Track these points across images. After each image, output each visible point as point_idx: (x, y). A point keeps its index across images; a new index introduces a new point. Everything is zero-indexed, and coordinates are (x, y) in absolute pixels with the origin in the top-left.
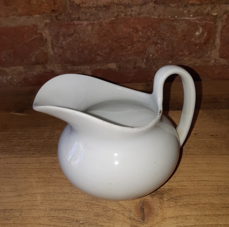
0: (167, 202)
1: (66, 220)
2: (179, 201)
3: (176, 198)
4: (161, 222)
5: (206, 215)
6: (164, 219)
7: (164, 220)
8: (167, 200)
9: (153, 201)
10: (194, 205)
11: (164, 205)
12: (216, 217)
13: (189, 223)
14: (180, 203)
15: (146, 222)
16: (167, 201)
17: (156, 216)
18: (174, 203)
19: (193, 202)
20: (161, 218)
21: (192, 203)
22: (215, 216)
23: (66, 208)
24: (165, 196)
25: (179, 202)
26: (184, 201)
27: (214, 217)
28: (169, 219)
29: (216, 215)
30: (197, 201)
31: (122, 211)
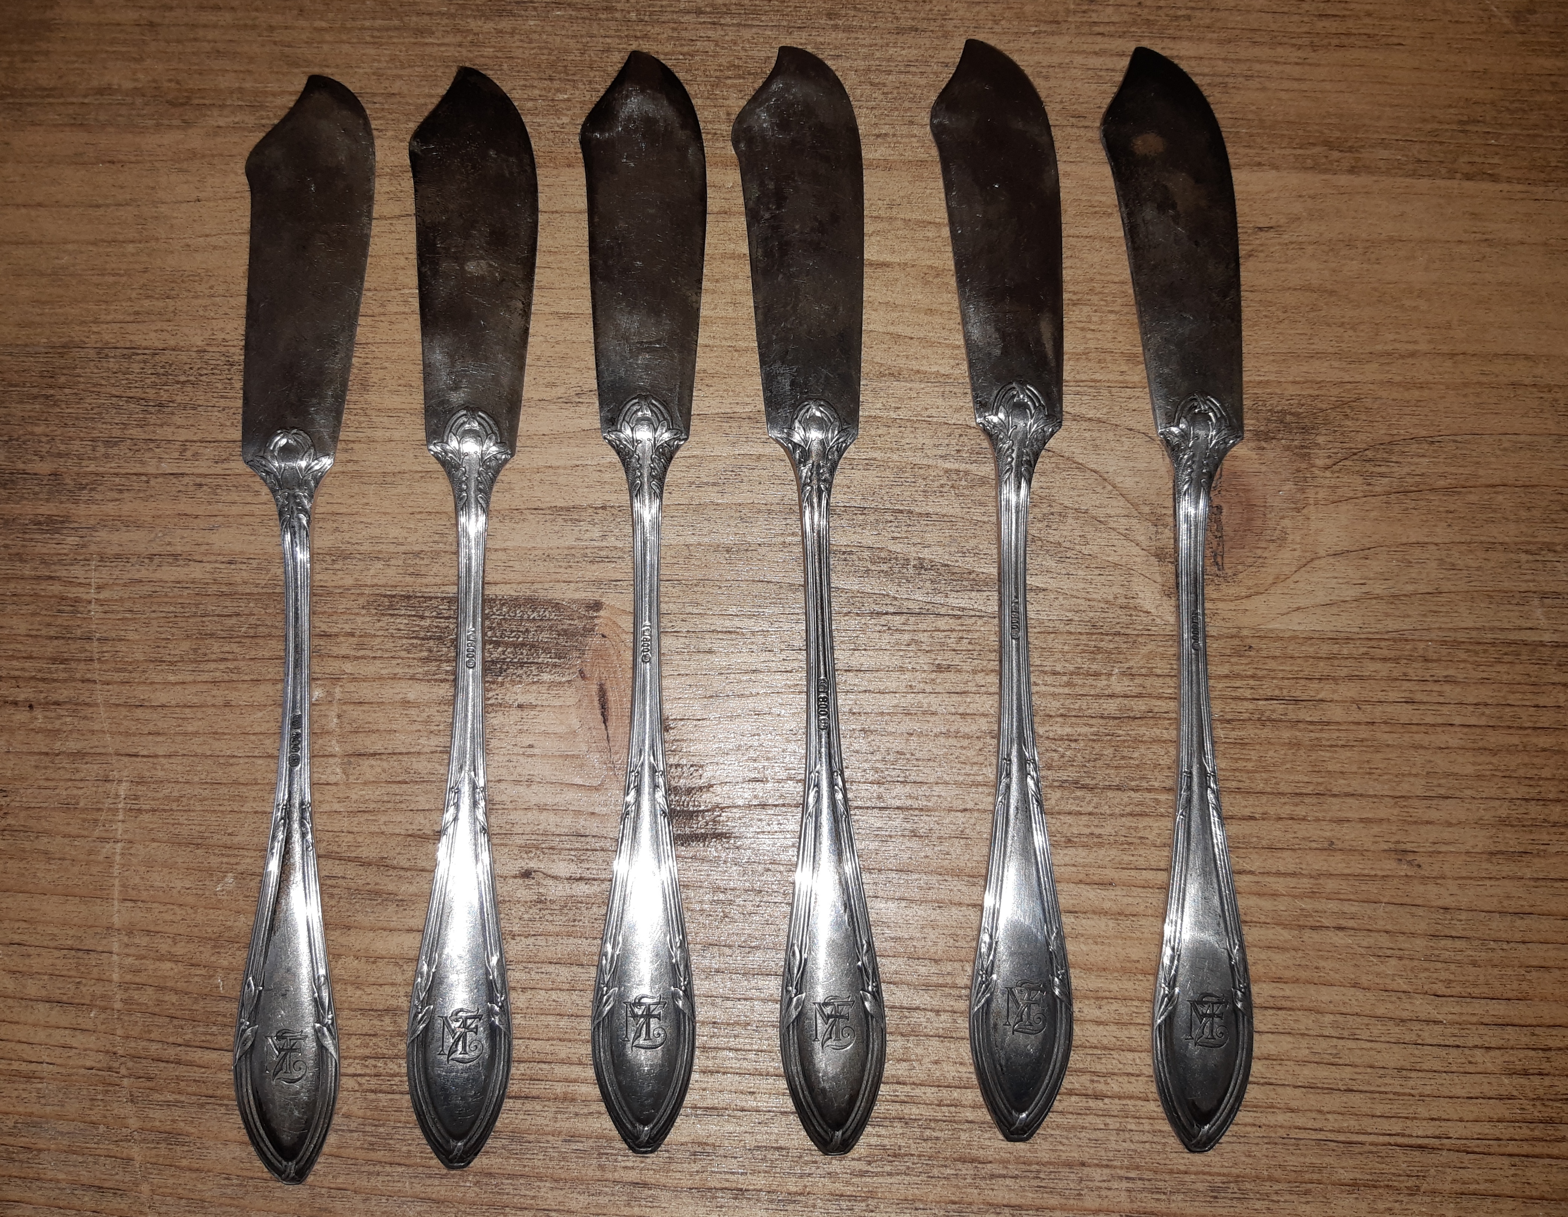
0: (1328, 474)
1: (873, 563)
2: (1383, 469)
3: (1370, 454)
4: (1296, 577)
5: (1490, 547)
6: (1307, 563)
7: (1308, 568)
8: (1329, 462)
9: (1264, 468)
10: (1449, 491)
11: (1311, 493)
12: (1530, 557)
13: (1414, 581)
14: (1385, 481)
15: (1230, 572)
16: (1327, 468)
17: (1272, 546)
18: (1360, 480)
19: (1443, 476)
20: (1297, 553)
21: (1442, 483)
22: (1527, 552)
23: (858, 502)
24: (1320, 440)
25: (1382, 475)
26: (1406, 470)
27: (1524, 557)
28: (1331, 560)
29: (1532, 548)
30: (1461, 470)
31: (1123, 520)
